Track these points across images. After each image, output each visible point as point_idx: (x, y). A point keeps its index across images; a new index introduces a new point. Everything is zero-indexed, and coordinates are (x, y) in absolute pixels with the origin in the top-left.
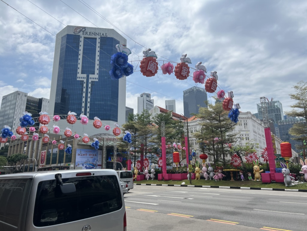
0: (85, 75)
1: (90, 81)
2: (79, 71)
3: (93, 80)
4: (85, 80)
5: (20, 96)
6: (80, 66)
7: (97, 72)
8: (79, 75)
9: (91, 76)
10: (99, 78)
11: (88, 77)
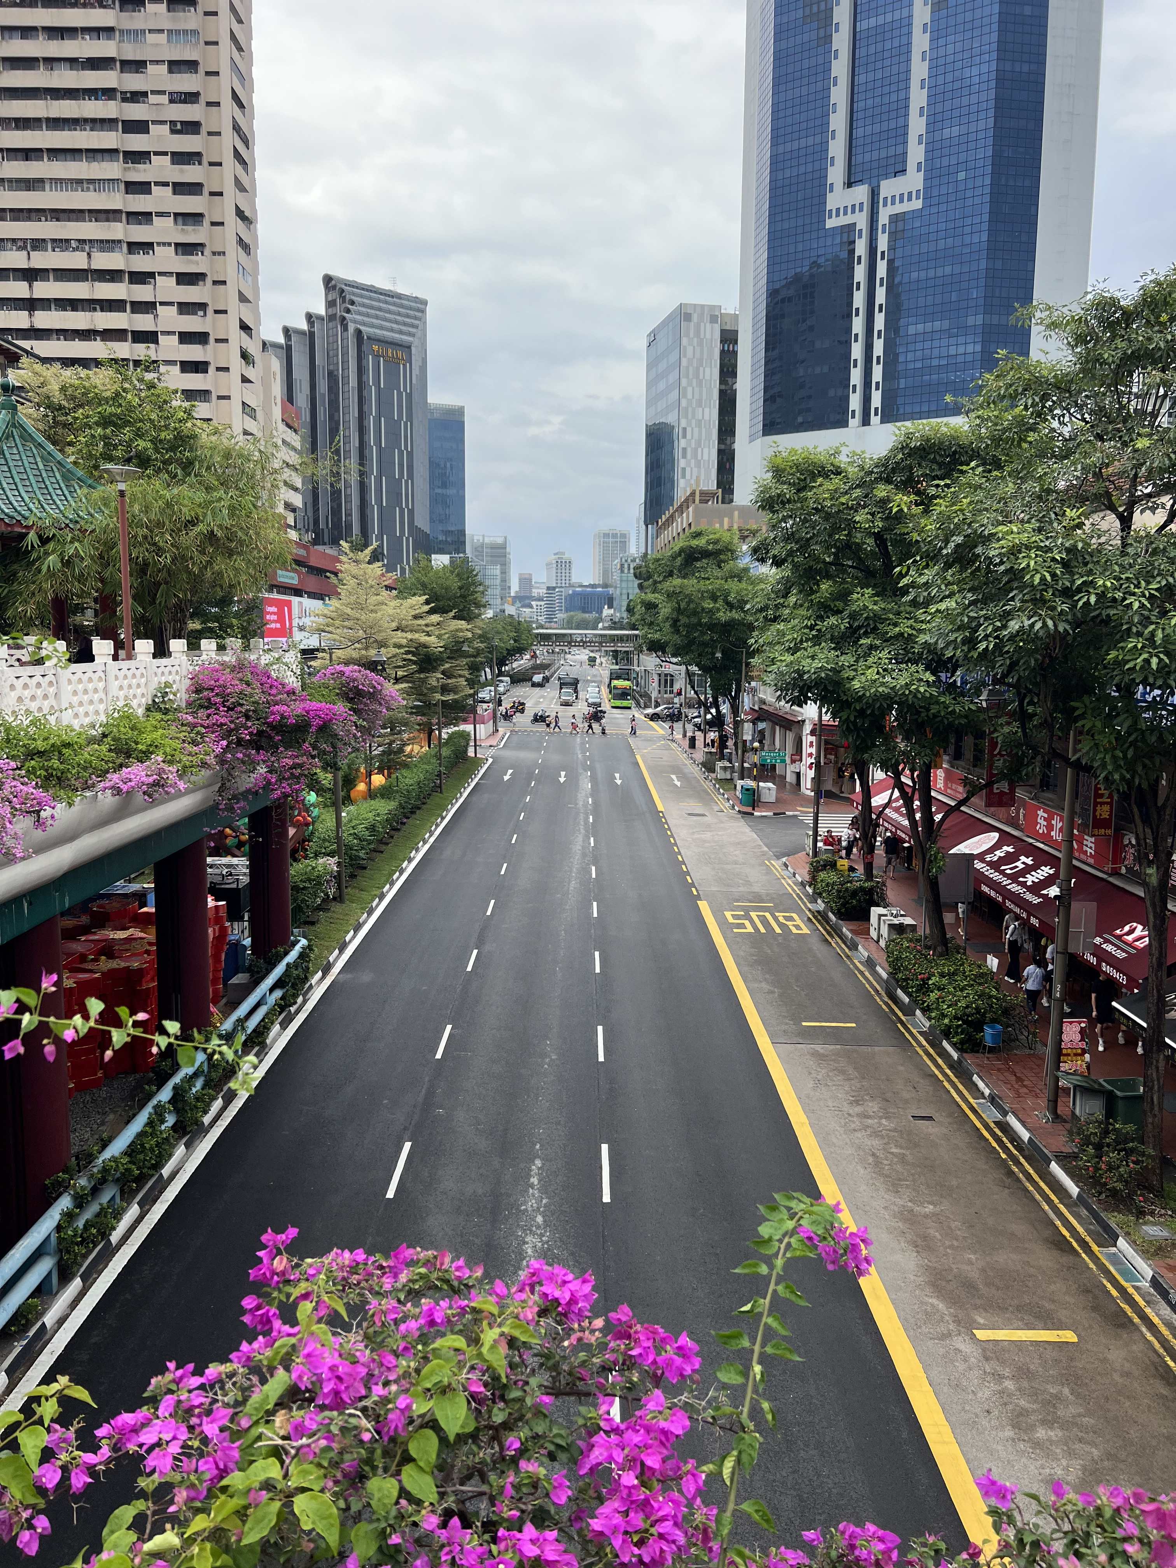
0: (861, 193)
1: (883, 218)
2: (836, 174)
3: (899, 208)
4: (861, 221)
5: (692, 324)
6: (837, 148)
7: (916, 153)
8: (833, 201)
9: (888, 188)
10: (928, 193)
11: (874, 194)
